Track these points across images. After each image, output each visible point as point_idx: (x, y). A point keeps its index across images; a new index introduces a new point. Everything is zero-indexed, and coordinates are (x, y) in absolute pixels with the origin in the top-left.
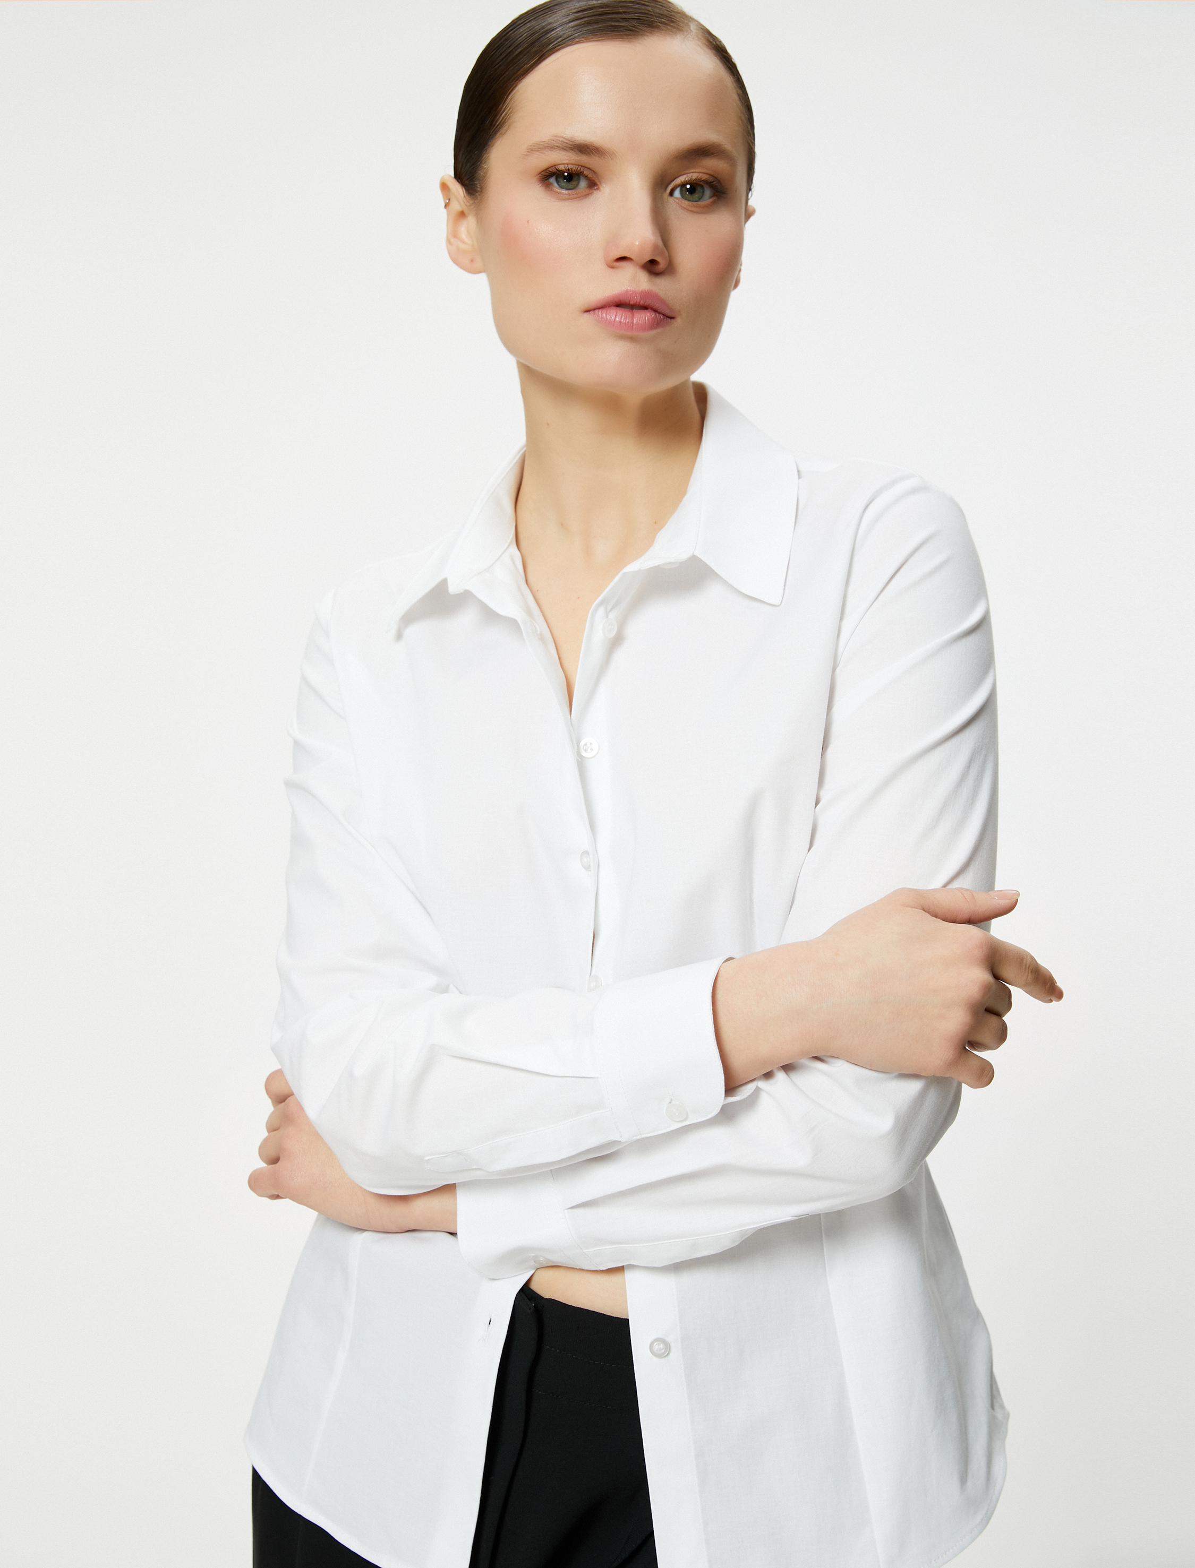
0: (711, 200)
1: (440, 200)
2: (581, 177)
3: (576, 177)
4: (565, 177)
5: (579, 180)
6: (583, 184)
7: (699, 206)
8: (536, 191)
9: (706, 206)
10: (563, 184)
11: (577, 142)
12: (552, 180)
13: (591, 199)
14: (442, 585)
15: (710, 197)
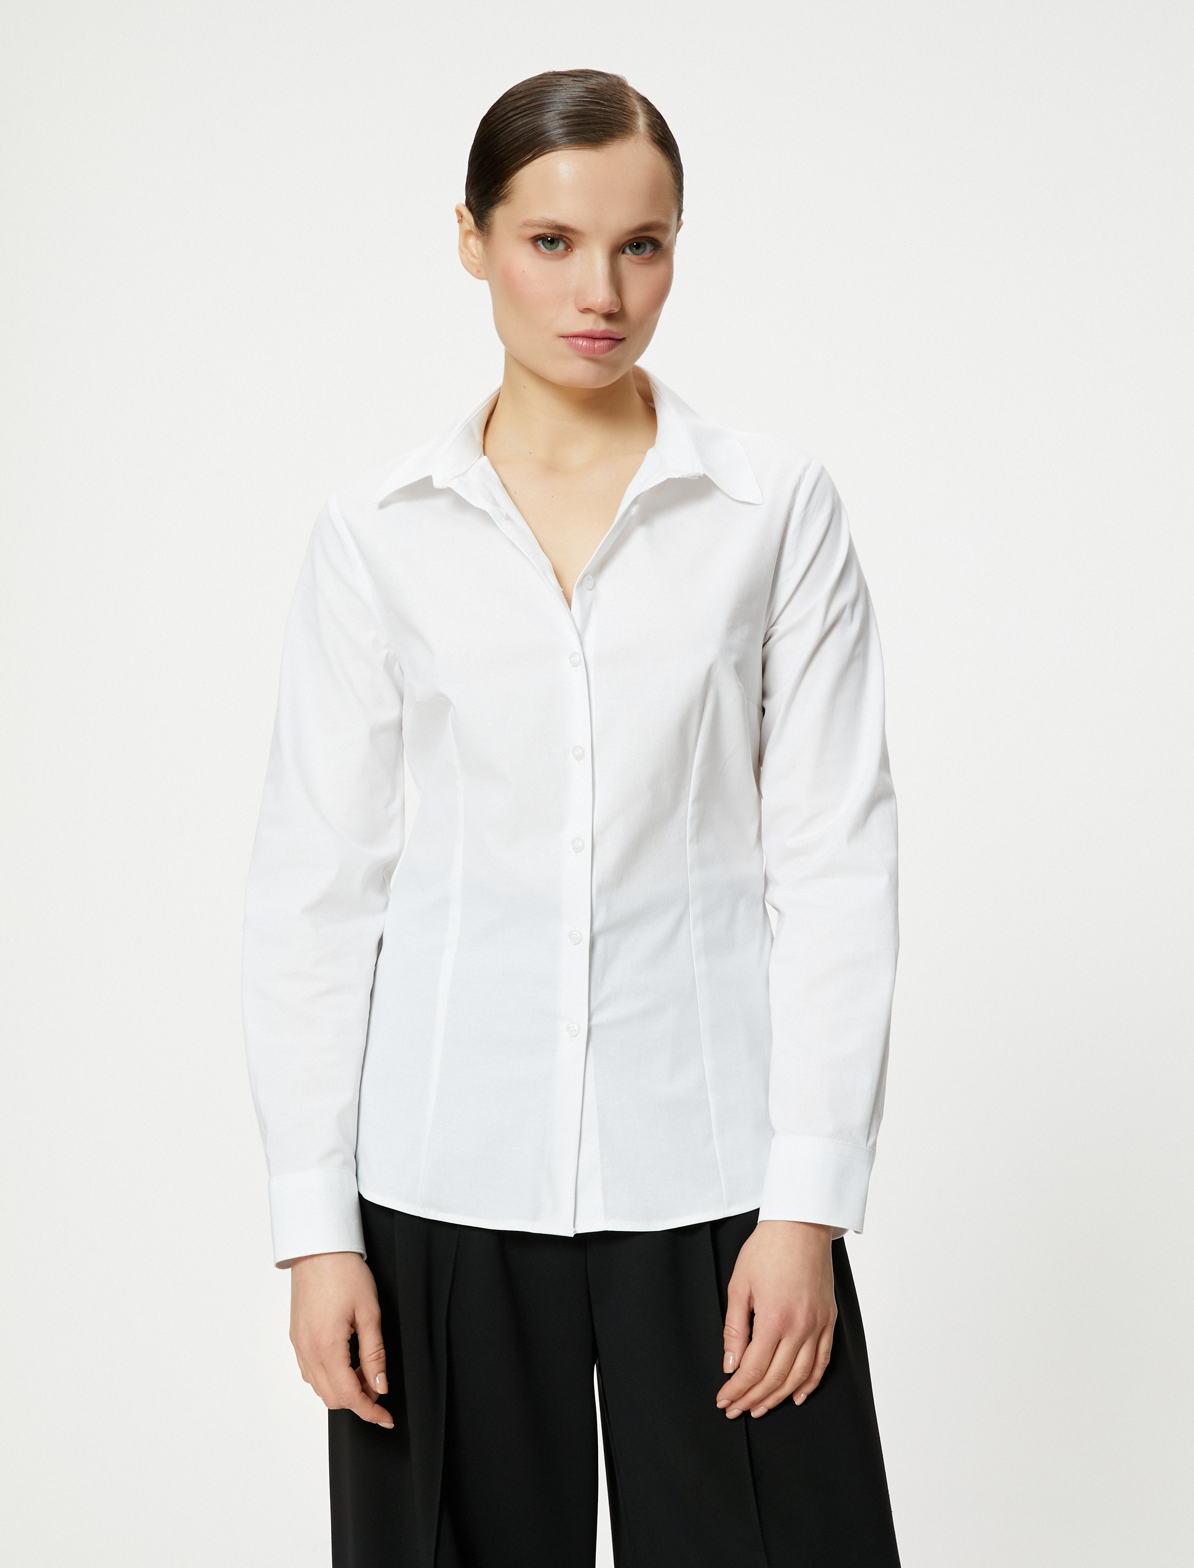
0: (651, 254)
1: (455, 218)
2: (560, 241)
3: (557, 241)
4: (549, 241)
5: (558, 243)
6: (561, 246)
7: (644, 259)
8: (529, 248)
9: (649, 258)
10: (548, 246)
11: (558, 224)
12: (540, 243)
13: (567, 260)
14: (429, 479)
15: (651, 252)
